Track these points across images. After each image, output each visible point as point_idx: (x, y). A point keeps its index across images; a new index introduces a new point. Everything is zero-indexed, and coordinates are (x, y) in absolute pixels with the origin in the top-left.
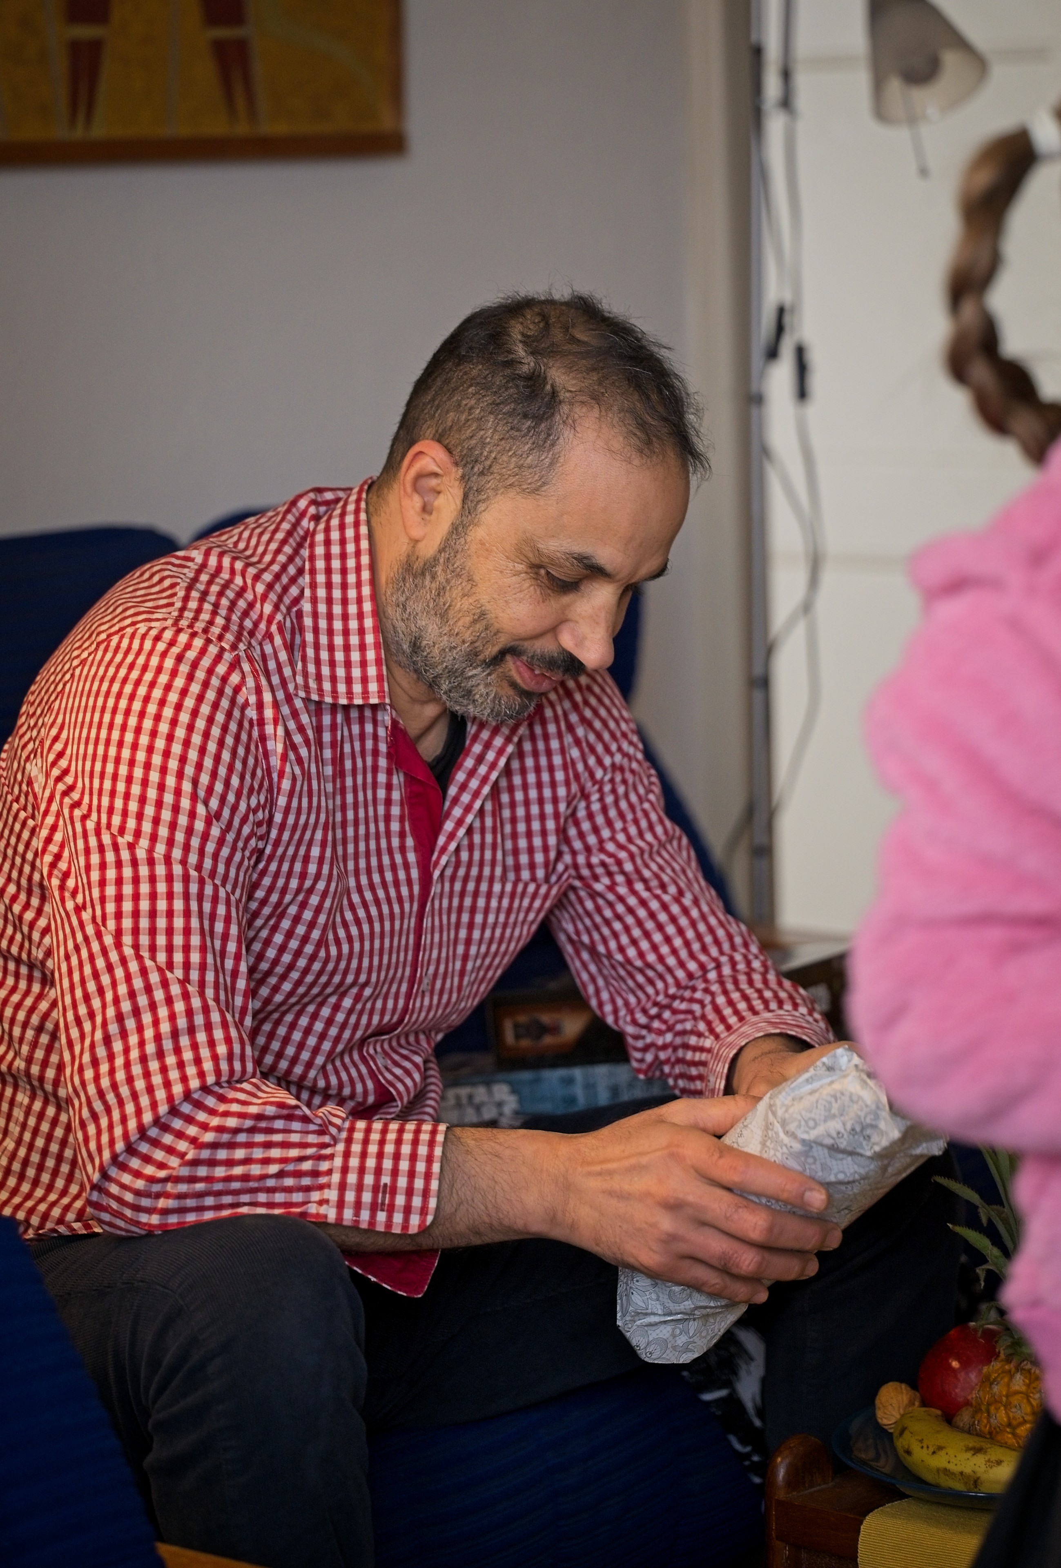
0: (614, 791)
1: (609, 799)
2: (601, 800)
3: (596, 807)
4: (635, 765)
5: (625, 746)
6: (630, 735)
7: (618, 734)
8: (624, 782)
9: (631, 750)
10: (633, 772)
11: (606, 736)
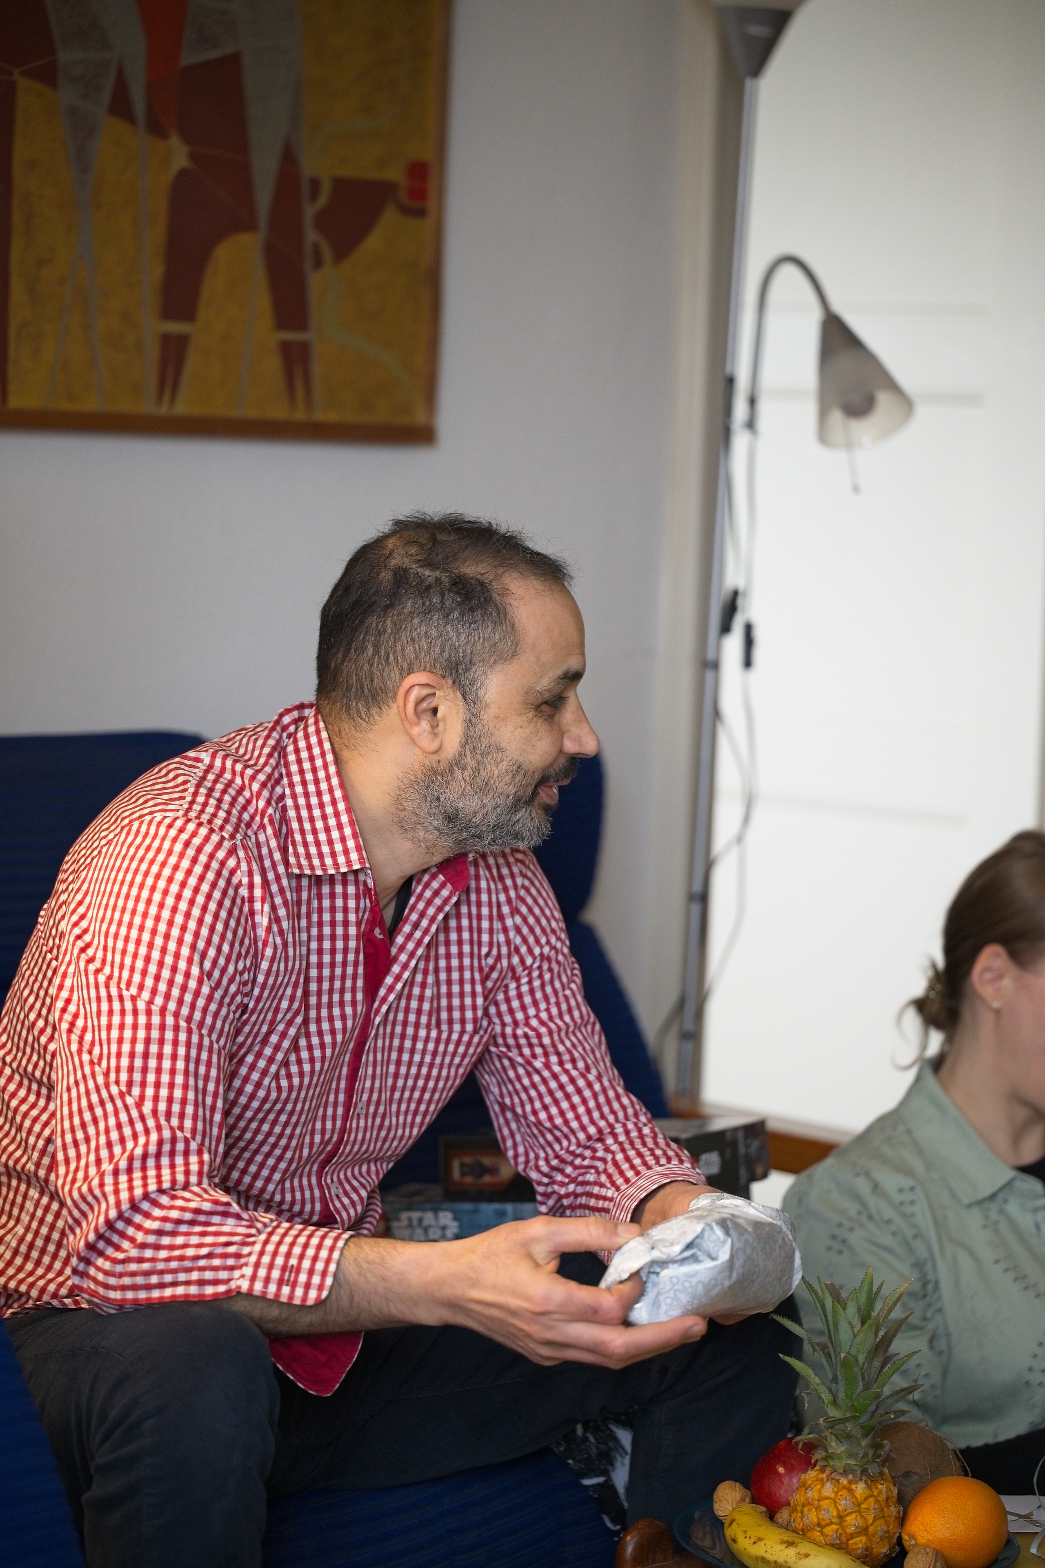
0: (541, 976)
1: (537, 983)
2: (530, 983)
3: (525, 989)
4: (560, 958)
5: (553, 940)
6: (558, 932)
7: (548, 931)
8: (550, 970)
9: (559, 945)
10: (558, 962)
11: (538, 931)
